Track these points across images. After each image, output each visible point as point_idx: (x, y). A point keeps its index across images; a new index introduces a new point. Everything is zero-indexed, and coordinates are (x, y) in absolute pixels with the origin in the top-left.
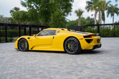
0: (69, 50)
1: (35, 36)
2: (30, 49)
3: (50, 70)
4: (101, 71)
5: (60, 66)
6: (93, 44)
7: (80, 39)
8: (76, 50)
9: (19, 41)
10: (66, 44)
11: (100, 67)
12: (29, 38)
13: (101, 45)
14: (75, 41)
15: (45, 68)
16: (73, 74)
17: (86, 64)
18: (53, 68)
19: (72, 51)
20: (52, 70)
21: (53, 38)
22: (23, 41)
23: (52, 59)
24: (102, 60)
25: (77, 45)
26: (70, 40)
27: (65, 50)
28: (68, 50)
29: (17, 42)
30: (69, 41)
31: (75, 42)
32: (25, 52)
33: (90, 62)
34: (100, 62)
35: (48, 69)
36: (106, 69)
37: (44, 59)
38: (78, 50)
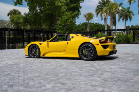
0: (85, 56)
1: (48, 41)
2: (41, 55)
3: (72, 74)
4: (121, 74)
5: (80, 70)
6: (109, 49)
7: (96, 45)
8: (92, 56)
9: (29, 47)
10: (81, 50)
11: (119, 71)
12: (40, 44)
13: (116, 51)
14: (91, 46)
15: (66, 72)
16: (95, 76)
17: (105, 69)
18: (74, 72)
19: (88, 57)
20: (73, 73)
21: (67, 44)
22: (33, 47)
23: (69, 64)
24: (119, 65)
25: (92, 51)
26: (86, 46)
27: (80, 56)
28: (83, 56)
29: (27, 48)
30: (84, 46)
31: (91, 48)
32: (36, 59)
33: (108, 67)
34: (118, 67)
35: (70, 73)
36: (125, 72)
37: (60, 65)
38: (94, 55)
